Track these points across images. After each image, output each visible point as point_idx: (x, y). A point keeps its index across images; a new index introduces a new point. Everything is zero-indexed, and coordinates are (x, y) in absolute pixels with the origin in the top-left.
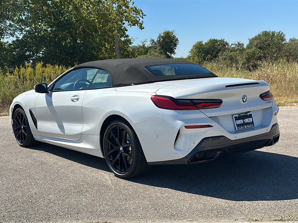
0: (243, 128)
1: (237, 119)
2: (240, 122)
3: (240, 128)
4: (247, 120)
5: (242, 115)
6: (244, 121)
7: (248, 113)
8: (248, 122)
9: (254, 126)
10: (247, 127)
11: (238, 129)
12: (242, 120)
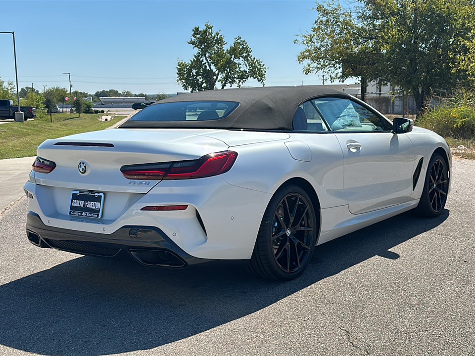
0: (80, 214)
1: (75, 197)
2: (78, 203)
3: (76, 212)
4: (90, 205)
5: (85, 193)
6: (86, 203)
7: (96, 194)
8: (91, 207)
9: (98, 217)
10: (86, 216)
11: (70, 213)
12: (82, 202)
